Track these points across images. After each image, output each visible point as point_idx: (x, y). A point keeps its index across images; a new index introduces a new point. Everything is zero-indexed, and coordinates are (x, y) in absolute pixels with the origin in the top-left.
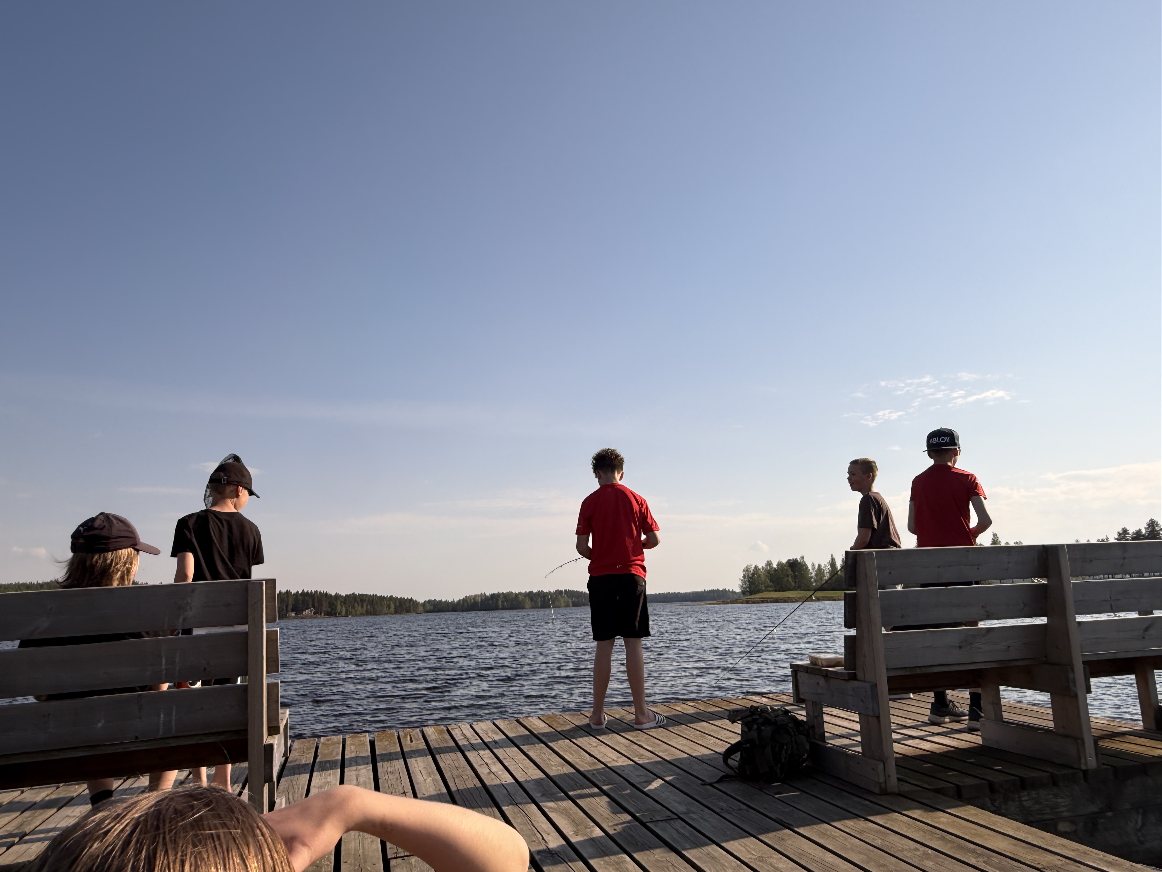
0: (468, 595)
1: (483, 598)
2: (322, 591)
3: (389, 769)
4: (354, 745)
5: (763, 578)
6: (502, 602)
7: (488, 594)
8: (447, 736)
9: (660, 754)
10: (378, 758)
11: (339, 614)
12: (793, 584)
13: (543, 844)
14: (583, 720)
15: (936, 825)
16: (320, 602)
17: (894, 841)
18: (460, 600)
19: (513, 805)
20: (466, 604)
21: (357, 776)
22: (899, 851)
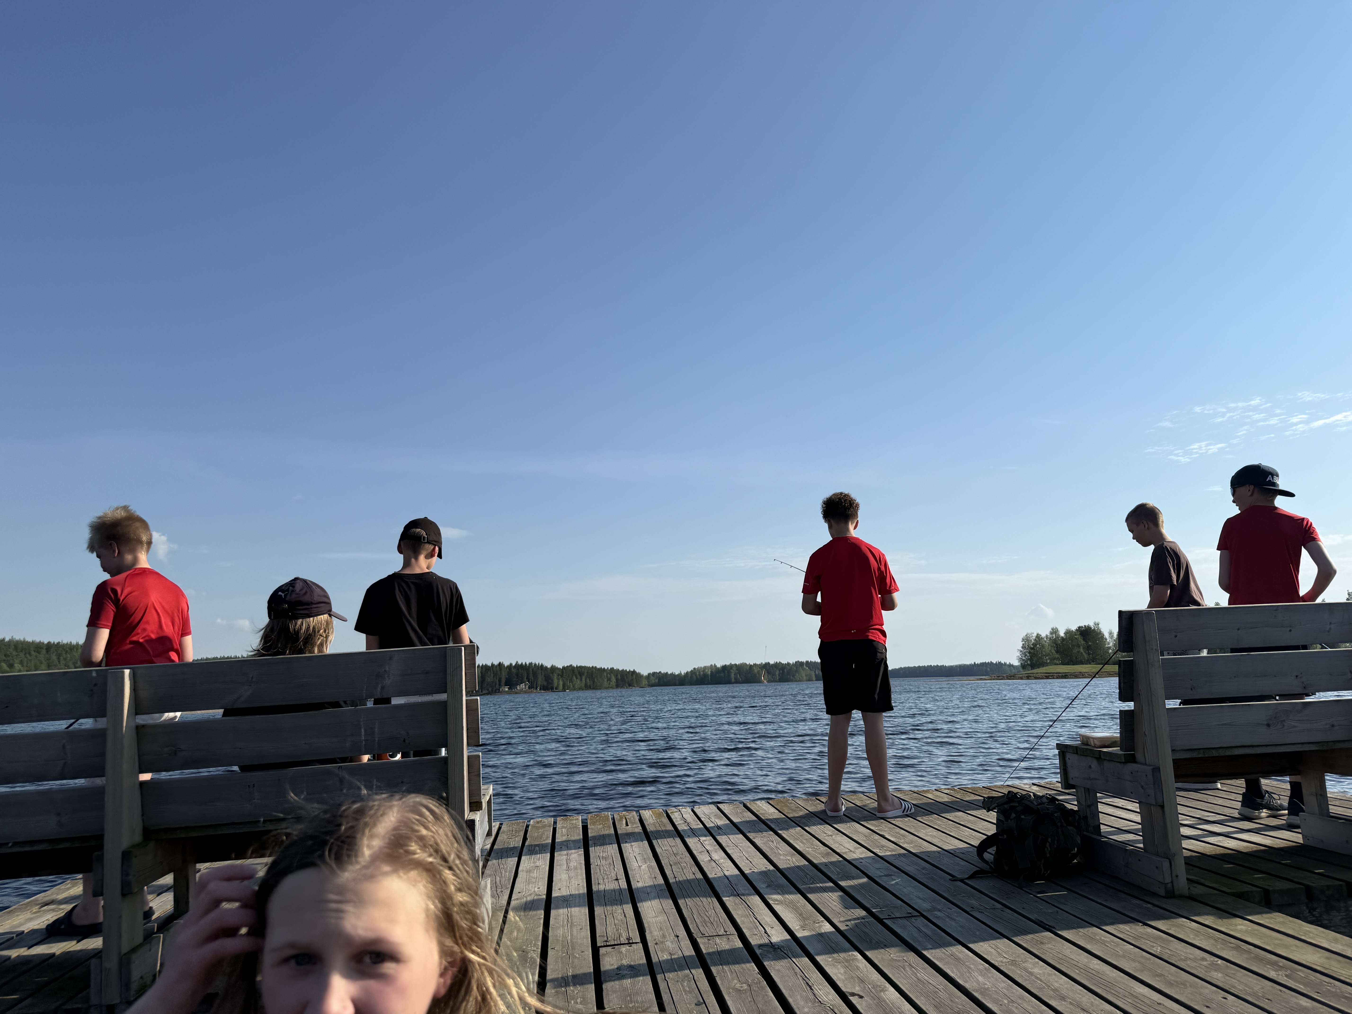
0: (696, 667)
1: (713, 671)
2: (537, 663)
3: (601, 854)
4: (565, 828)
5: (1047, 649)
6: (734, 675)
7: (719, 666)
8: (666, 820)
9: (905, 846)
10: (590, 842)
11: (556, 689)
12: (1086, 656)
13: (765, 938)
14: (818, 805)
15: (1232, 933)
16: (535, 674)
17: (1176, 949)
18: (687, 673)
19: (735, 896)
20: (694, 677)
21: (568, 861)
22: (1182, 960)
